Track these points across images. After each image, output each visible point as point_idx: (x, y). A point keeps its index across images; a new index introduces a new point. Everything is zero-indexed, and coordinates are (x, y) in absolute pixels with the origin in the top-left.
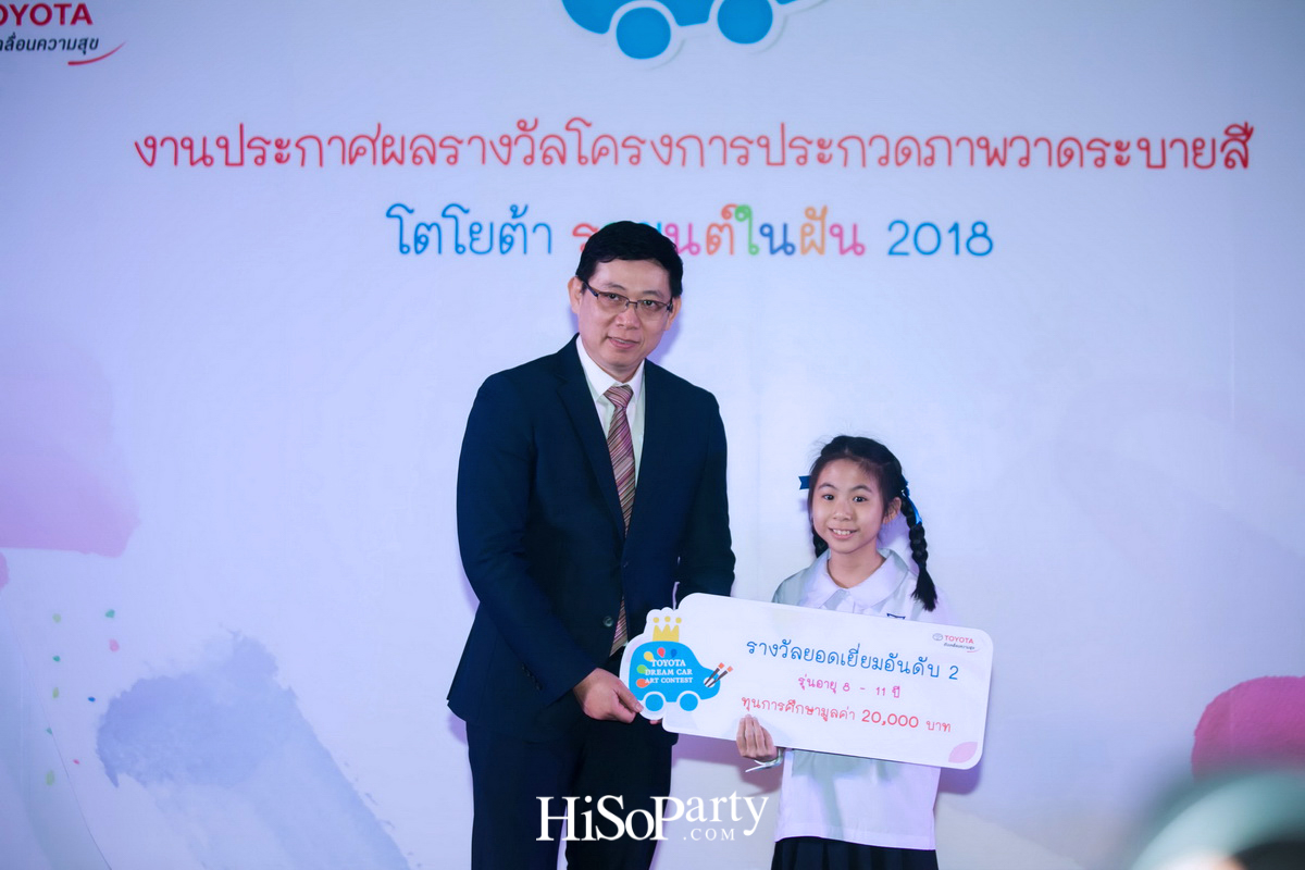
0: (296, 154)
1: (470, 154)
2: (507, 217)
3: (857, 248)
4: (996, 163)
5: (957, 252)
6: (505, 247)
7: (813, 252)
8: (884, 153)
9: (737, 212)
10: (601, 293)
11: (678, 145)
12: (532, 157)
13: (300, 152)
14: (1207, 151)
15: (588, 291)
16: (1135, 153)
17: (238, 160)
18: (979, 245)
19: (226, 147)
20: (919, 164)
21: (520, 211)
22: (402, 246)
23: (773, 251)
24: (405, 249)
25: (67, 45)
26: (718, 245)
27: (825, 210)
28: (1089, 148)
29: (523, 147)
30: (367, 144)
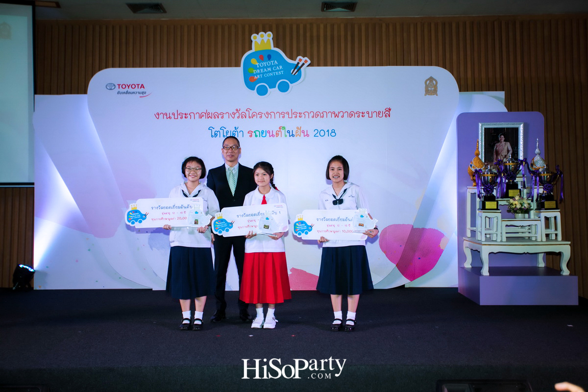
0: (189, 116)
1: (226, 116)
2: (234, 130)
3: (308, 135)
4: (337, 117)
5: (328, 136)
7: (298, 136)
8: (313, 115)
9: (282, 128)
11: (270, 114)
12: (239, 117)
14: (381, 114)
16: (366, 115)
17: (177, 118)
18: (333, 134)
19: (174, 115)
20: (320, 117)
21: (237, 128)
22: (212, 136)
23: (290, 136)
25: (139, 93)
26: (278, 135)
27: (301, 127)
28: (356, 113)
29: (237, 115)
30: (204, 114)
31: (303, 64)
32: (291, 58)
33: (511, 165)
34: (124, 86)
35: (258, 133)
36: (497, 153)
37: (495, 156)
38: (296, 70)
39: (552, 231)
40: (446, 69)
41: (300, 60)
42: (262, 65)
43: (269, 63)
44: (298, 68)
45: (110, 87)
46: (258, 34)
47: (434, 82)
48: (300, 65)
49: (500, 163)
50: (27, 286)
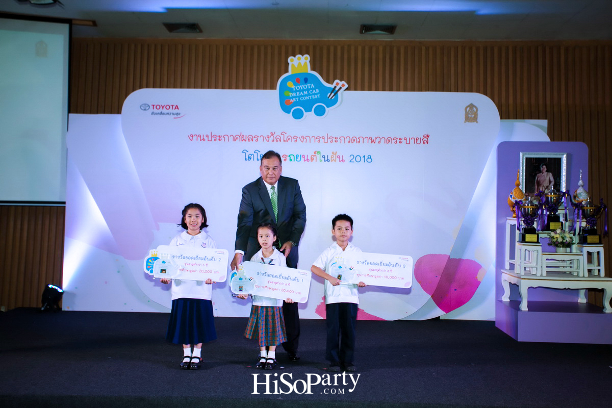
0: (223, 139)
1: (260, 139)
3: (343, 161)
4: (373, 143)
5: (364, 162)
7: (334, 161)
8: (349, 140)
9: (317, 153)
11: (305, 138)
12: (274, 140)
14: (419, 140)
16: (404, 141)
17: (210, 140)
18: (369, 160)
19: (208, 137)
20: (357, 143)
23: (325, 161)
24: (246, 160)
25: (173, 114)
26: (313, 160)
27: (336, 153)
28: (393, 139)
29: (272, 138)
30: (238, 137)
31: (341, 88)
32: (328, 81)
33: (552, 196)
34: (158, 107)
35: (292, 157)
36: (539, 184)
37: (536, 187)
38: (333, 94)
39: (594, 267)
40: (487, 95)
41: (337, 84)
42: (298, 88)
43: (305, 87)
44: (335, 92)
45: (145, 107)
46: (295, 57)
47: (475, 109)
48: (337, 89)
49: (541, 194)
50: (55, 307)
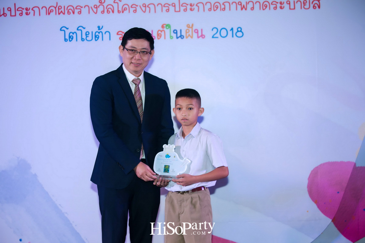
0: (32, 12)
1: (85, 11)
2: (97, 30)
3: (203, 36)
4: (244, 9)
5: (233, 36)
6: (97, 39)
7: (189, 38)
8: (210, 7)
9: (166, 26)
10: (129, 50)
11: (148, 7)
12: (104, 11)
13: (33, 12)
14: (308, 4)
15: (125, 49)
16: (286, 6)
17: (14, 14)
18: (239, 34)
19: (10, 10)
20: (221, 10)
21: (101, 28)
22: (65, 39)
23: (177, 38)
24: (66, 40)
26: (161, 36)
27: (193, 25)
28: (272, 4)
29: (101, 9)
30: (54, 9)
